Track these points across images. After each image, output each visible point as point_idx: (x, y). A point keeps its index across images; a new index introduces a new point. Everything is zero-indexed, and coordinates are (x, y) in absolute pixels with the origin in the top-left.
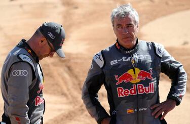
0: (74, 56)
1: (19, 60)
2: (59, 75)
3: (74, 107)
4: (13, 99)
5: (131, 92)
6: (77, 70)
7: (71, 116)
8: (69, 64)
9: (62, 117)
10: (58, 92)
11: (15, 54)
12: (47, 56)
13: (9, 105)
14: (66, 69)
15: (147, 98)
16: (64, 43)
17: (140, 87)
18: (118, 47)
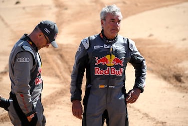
0: (65, 46)
1: (22, 50)
2: (54, 61)
3: (65, 86)
4: (18, 80)
5: (105, 72)
6: (67, 57)
7: (63, 93)
8: (61, 53)
9: (56, 93)
10: (53, 75)
11: (20, 45)
12: (44, 46)
13: (15, 85)
14: (59, 56)
15: (116, 79)
16: (57, 36)
17: (113, 70)
18: (102, 37)
